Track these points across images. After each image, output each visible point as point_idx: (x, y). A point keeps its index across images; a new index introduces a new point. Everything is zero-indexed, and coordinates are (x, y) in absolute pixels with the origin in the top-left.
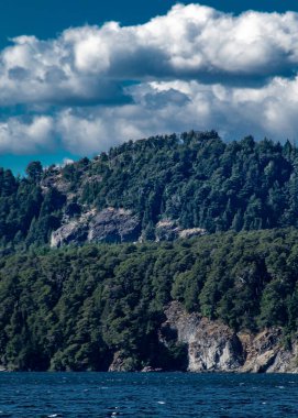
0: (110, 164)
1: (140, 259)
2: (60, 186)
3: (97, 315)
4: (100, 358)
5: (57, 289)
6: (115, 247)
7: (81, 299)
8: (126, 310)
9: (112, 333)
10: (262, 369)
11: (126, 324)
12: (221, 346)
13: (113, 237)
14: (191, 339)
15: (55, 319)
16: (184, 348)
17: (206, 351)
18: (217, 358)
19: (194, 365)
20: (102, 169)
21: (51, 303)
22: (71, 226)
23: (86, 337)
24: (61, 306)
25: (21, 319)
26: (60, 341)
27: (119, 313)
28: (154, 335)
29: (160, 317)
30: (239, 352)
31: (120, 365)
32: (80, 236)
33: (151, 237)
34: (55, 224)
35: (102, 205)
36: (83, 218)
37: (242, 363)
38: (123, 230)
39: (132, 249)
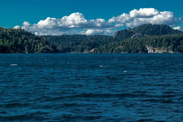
0: (138, 28)
1: (142, 39)
2: (133, 31)
3: (137, 46)
4: (137, 51)
5: (132, 43)
6: (139, 38)
7: (135, 44)
8: (141, 46)
9: (139, 48)
10: (157, 53)
11: (140, 47)
12: (152, 50)
13: (139, 37)
14: (148, 49)
15: (132, 46)
16: (148, 50)
17: (150, 50)
18: (151, 51)
19: (149, 52)
20: (137, 28)
21: (132, 45)
22: (134, 35)
23: (136, 49)
24: (133, 45)
25: (128, 47)
26: (133, 49)
27: (140, 46)
28: (144, 48)
29: (144, 46)
30: (154, 50)
31: (140, 52)
32: (135, 37)
33: (143, 37)
34: (132, 35)
35: (137, 33)
36: (135, 34)
37: (154, 52)
38: (140, 36)
39: (141, 38)
